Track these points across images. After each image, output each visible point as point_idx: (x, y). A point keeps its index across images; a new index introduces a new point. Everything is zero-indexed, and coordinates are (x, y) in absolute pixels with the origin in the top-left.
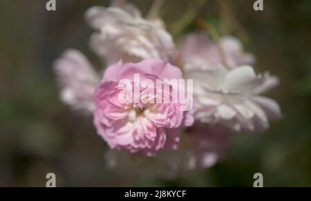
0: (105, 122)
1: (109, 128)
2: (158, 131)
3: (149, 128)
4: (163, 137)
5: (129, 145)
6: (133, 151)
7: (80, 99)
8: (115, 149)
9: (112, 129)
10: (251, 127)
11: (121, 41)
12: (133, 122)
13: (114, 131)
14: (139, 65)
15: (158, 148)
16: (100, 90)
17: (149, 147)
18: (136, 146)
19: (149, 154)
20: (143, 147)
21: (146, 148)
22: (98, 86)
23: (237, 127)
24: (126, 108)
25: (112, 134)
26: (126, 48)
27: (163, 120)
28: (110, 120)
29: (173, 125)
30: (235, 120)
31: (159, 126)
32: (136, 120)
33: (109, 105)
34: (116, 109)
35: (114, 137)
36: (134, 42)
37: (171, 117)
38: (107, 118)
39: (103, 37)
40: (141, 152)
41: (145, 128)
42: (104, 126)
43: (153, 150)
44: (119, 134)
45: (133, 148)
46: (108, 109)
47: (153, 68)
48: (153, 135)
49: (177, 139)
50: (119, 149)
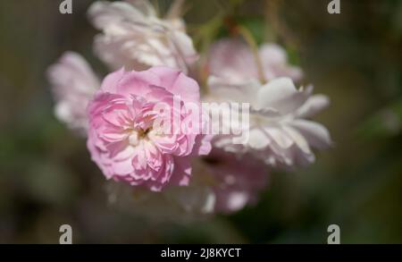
0: (100, 144)
1: (105, 152)
2: (165, 159)
3: (152, 155)
4: (170, 167)
5: (129, 176)
6: (133, 184)
7: (77, 116)
8: (111, 180)
9: (108, 155)
10: (288, 161)
11: (129, 44)
12: (134, 146)
13: (111, 157)
14: (144, 74)
15: (164, 180)
16: (95, 104)
17: (153, 179)
18: (137, 177)
19: (154, 189)
20: (146, 178)
21: (150, 180)
22: (93, 99)
23: (272, 160)
24: (125, 128)
25: (109, 161)
26: (136, 54)
27: (170, 145)
28: (106, 143)
29: (183, 151)
30: (268, 151)
31: (164, 152)
32: (138, 144)
33: (105, 123)
34: (113, 129)
35: (110, 165)
36: (144, 47)
37: (181, 142)
38: (102, 139)
39: (107, 39)
40: (144, 185)
41: (149, 155)
42: (99, 150)
43: (157, 183)
44: (117, 161)
45: (134, 180)
46: (104, 128)
47: (162, 79)
48: (158, 163)
49: (189, 171)
50: (116, 179)
